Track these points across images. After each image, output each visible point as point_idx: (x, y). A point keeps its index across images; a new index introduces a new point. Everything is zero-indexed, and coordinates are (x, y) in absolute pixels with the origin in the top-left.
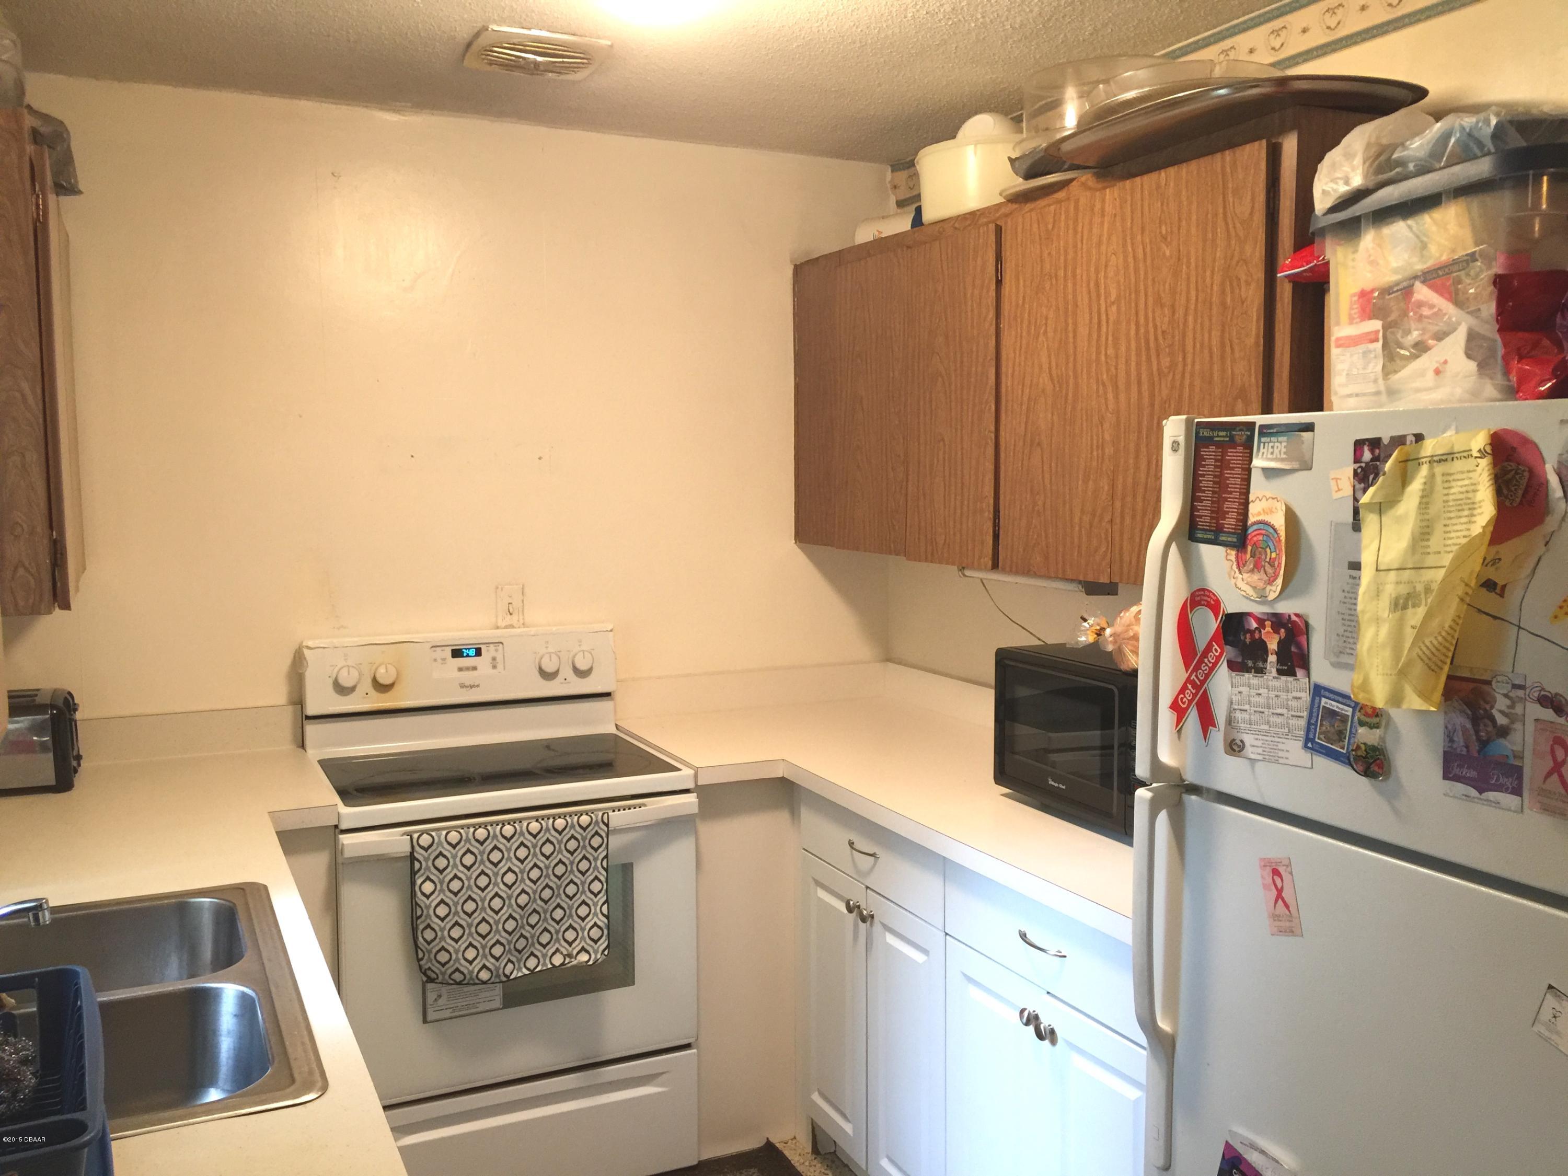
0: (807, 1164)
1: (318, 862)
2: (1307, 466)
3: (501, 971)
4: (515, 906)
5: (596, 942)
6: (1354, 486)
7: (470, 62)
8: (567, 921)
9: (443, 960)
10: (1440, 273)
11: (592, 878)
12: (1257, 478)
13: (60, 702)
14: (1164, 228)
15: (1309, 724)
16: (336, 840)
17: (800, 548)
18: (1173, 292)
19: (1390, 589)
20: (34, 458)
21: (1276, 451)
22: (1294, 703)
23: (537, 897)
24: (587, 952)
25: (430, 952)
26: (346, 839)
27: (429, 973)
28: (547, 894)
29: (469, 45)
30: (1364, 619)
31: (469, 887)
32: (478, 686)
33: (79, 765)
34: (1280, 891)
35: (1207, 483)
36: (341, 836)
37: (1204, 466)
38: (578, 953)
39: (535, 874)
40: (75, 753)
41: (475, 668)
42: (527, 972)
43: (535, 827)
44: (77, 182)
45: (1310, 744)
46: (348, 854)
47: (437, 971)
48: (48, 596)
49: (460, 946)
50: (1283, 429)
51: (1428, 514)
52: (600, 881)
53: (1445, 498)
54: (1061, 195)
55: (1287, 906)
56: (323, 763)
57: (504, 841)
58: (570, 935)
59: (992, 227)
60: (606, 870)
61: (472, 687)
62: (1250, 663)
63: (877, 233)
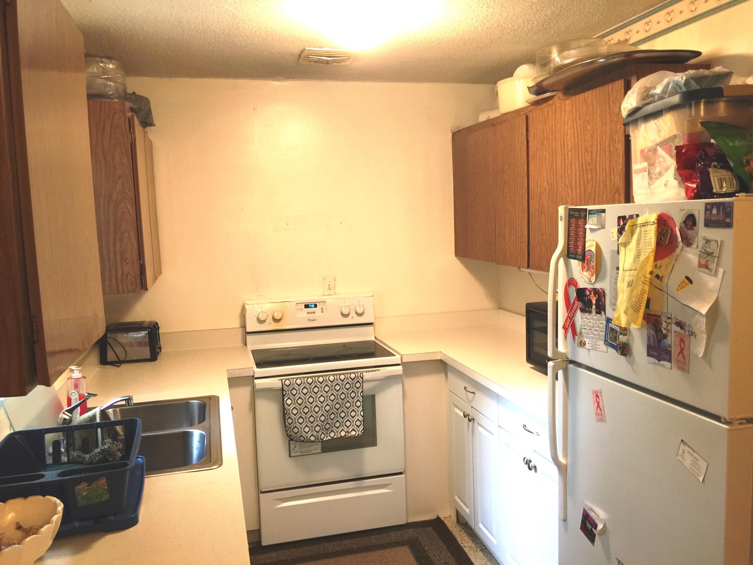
0: (454, 527)
1: (245, 391)
2: (603, 227)
3: (319, 437)
4: (324, 411)
5: (358, 427)
6: (618, 236)
7: (301, 61)
8: (346, 418)
9: (296, 432)
10: (665, 143)
11: (356, 400)
12: (588, 232)
13: (152, 326)
14: (587, 117)
15: (606, 334)
16: (253, 382)
17: (457, 258)
18: (592, 146)
19: (627, 279)
20: (133, 234)
21: (594, 221)
22: (601, 326)
23: (334, 407)
24: (355, 431)
25: (290, 428)
26: (257, 381)
27: (291, 437)
28: (338, 406)
29: (300, 56)
30: (619, 290)
31: (306, 402)
32: (316, 320)
33: (161, 351)
34: (598, 403)
35: (572, 234)
36: (255, 380)
37: (571, 227)
38: (351, 431)
39: (332, 398)
40: (158, 346)
41: (314, 313)
42: (330, 438)
43: (332, 378)
44: (153, 121)
45: (607, 343)
46: (257, 387)
47: (294, 436)
48: (139, 285)
49: (302, 426)
50: (596, 212)
51: (639, 247)
52: (360, 401)
53: (645, 241)
54: (551, 102)
55: (601, 410)
56: (253, 352)
57: (319, 384)
58: (348, 424)
59: (524, 117)
60: (362, 397)
61: (313, 320)
62: (587, 309)
63: (488, 117)
